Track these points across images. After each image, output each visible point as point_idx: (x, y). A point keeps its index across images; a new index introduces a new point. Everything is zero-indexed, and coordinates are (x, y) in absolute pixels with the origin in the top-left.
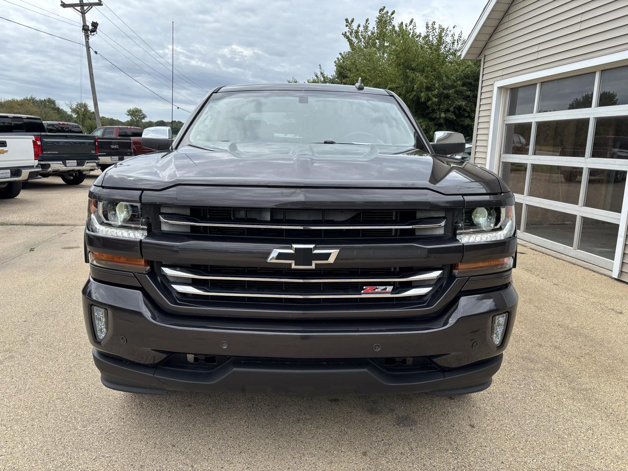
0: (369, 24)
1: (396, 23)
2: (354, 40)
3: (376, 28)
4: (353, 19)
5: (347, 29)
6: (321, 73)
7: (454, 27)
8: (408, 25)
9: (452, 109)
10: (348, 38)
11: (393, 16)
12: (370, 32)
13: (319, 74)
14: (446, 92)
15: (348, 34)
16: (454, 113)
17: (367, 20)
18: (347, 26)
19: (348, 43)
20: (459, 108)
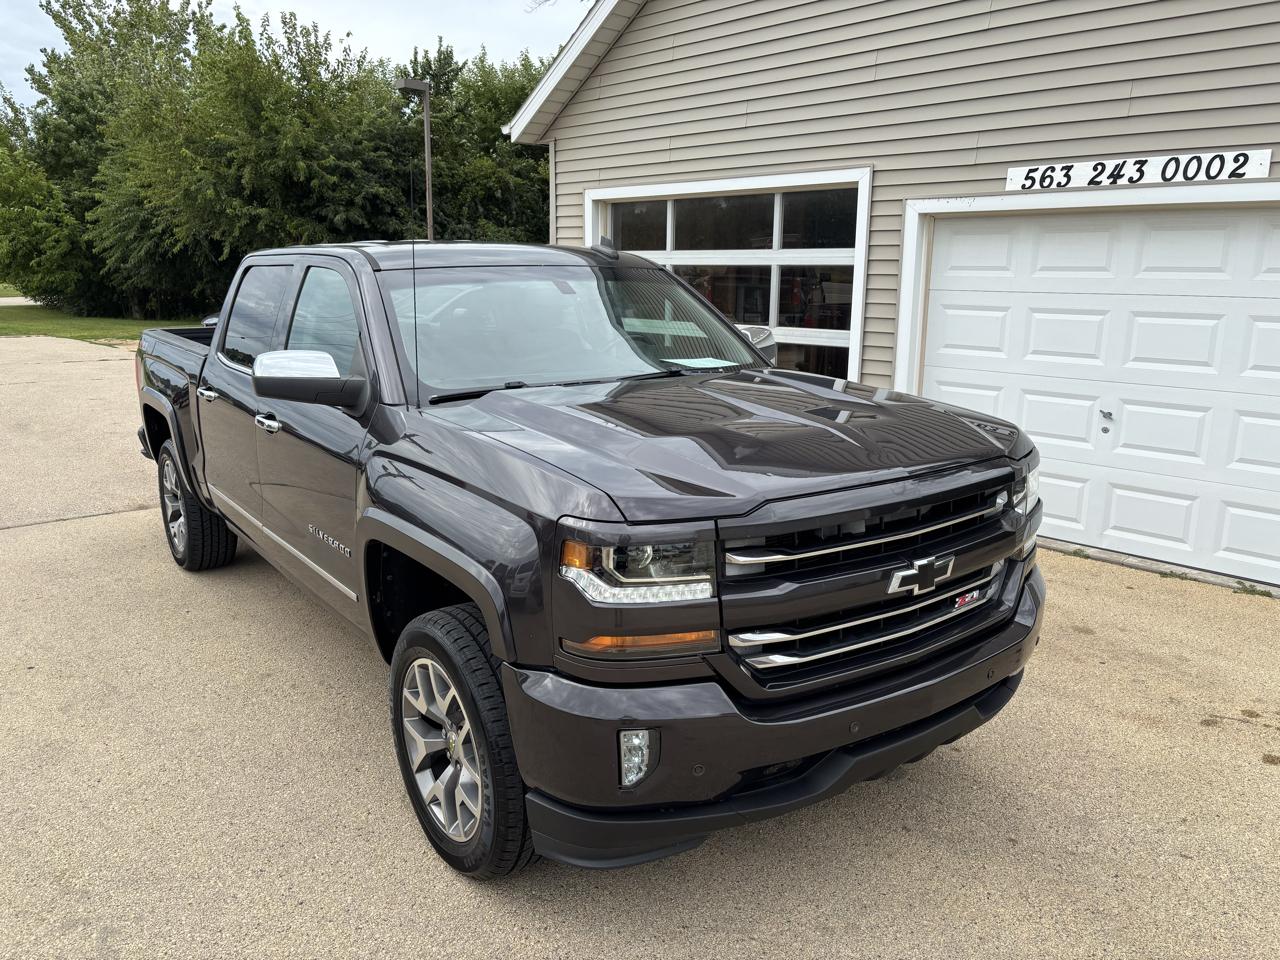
2: (75, 23)
7: (348, 35)
8: (204, 5)
9: (358, 200)
10: (56, 17)
12: (112, 9)
14: (344, 164)
16: (363, 208)
19: (60, 31)
20: (374, 198)
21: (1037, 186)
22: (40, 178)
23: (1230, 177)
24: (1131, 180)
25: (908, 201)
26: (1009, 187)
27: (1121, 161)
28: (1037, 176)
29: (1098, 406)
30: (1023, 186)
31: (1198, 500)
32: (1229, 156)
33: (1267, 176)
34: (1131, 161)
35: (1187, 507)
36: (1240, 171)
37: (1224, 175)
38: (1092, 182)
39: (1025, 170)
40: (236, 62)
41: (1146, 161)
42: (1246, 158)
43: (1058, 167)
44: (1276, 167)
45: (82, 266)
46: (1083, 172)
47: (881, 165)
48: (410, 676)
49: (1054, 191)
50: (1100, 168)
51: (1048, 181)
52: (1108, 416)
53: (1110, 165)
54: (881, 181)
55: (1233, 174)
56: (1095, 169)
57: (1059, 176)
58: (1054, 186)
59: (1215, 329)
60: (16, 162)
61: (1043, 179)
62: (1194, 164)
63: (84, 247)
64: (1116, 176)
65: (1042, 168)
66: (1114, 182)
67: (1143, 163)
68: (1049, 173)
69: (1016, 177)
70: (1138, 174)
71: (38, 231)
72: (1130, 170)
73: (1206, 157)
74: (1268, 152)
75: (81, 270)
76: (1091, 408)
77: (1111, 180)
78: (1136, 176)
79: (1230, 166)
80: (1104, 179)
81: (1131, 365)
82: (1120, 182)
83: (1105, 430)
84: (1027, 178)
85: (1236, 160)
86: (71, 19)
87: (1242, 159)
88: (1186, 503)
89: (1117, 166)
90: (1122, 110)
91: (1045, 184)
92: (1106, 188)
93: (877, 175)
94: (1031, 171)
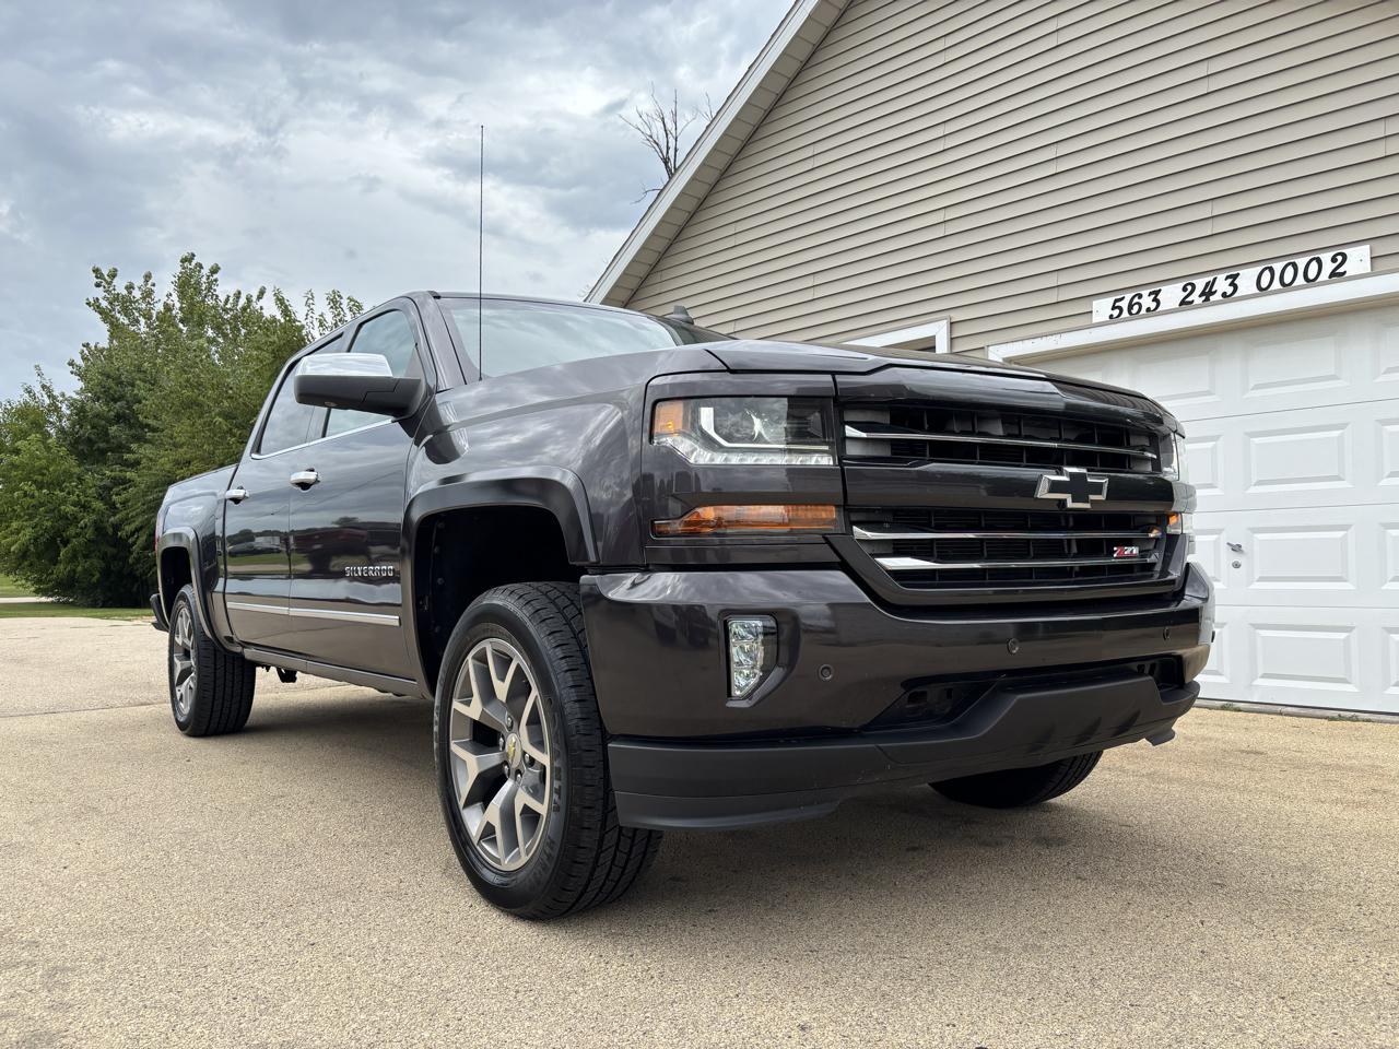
0: (154, 285)
1: (224, 290)
2: (121, 318)
3: (175, 297)
4: (116, 270)
5: (100, 293)
6: (44, 387)
8: (254, 299)
10: (104, 312)
11: (215, 276)
12: (161, 304)
13: (37, 389)
15: (104, 304)
17: (148, 277)
18: (98, 285)
19: (106, 327)
21: (1125, 314)
22: (71, 464)
23: (1330, 277)
24: (1224, 295)
25: (991, 348)
26: (1096, 319)
27: (1211, 279)
28: (1124, 304)
29: (1224, 538)
30: (1111, 317)
31: (1355, 631)
32: (1326, 257)
33: (1369, 271)
34: (1221, 277)
35: (1345, 640)
36: (1341, 270)
37: (1324, 276)
38: (1183, 302)
39: (1111, 300)
40: (282, 342)
41: (1238, 274)
42: (1345, 257)
43: (1145, 293)
44: (1378, 261)
45: (106, 553)
46: (1171, 295)
47: (957, 316)
48: (464, 674)
49: (1144, 317)
50: (1189, 288)
51: (1136, 308)
52: (1237, 548)
53: (1200, 284)
54: (960, 331)
55: (1333, 274)
56: (1185, 289)
57: (1147, 302)
58: (1143, 311)
59: (1341, 437)
60: (48, 449)
61: (1130, 307)
62: (1290, 270)
63: (110, 531)
64: (1207, 293)
65: (1128, 297)
66: (1207, 299)
67: (1235, 277)
68: (1136, 300)
69: (1102, 308)
70: (1232, 289)
71: (64, 517)
72: (1222, 285)
73: (1301, 262)
74: (1366, 248)
75: (104, 557)
76: (1216, 543)
77: (1204, 298)
78: (1230, 290)
79: (1328, 267)
80: (1196, 298)
81: (1253, 490)
82: (1212, 298)
83: (1237, 566)
84: (1114, 308)
85: (1334, 260)
86: (118, 315)
87: (1340, 258)
88: (1343, 635)
89: (1207, 284)
90: (1206, 229)
91: (1134, 311)
92: (1199, 307)
93: (955, 326)
94: (1116, 301)
